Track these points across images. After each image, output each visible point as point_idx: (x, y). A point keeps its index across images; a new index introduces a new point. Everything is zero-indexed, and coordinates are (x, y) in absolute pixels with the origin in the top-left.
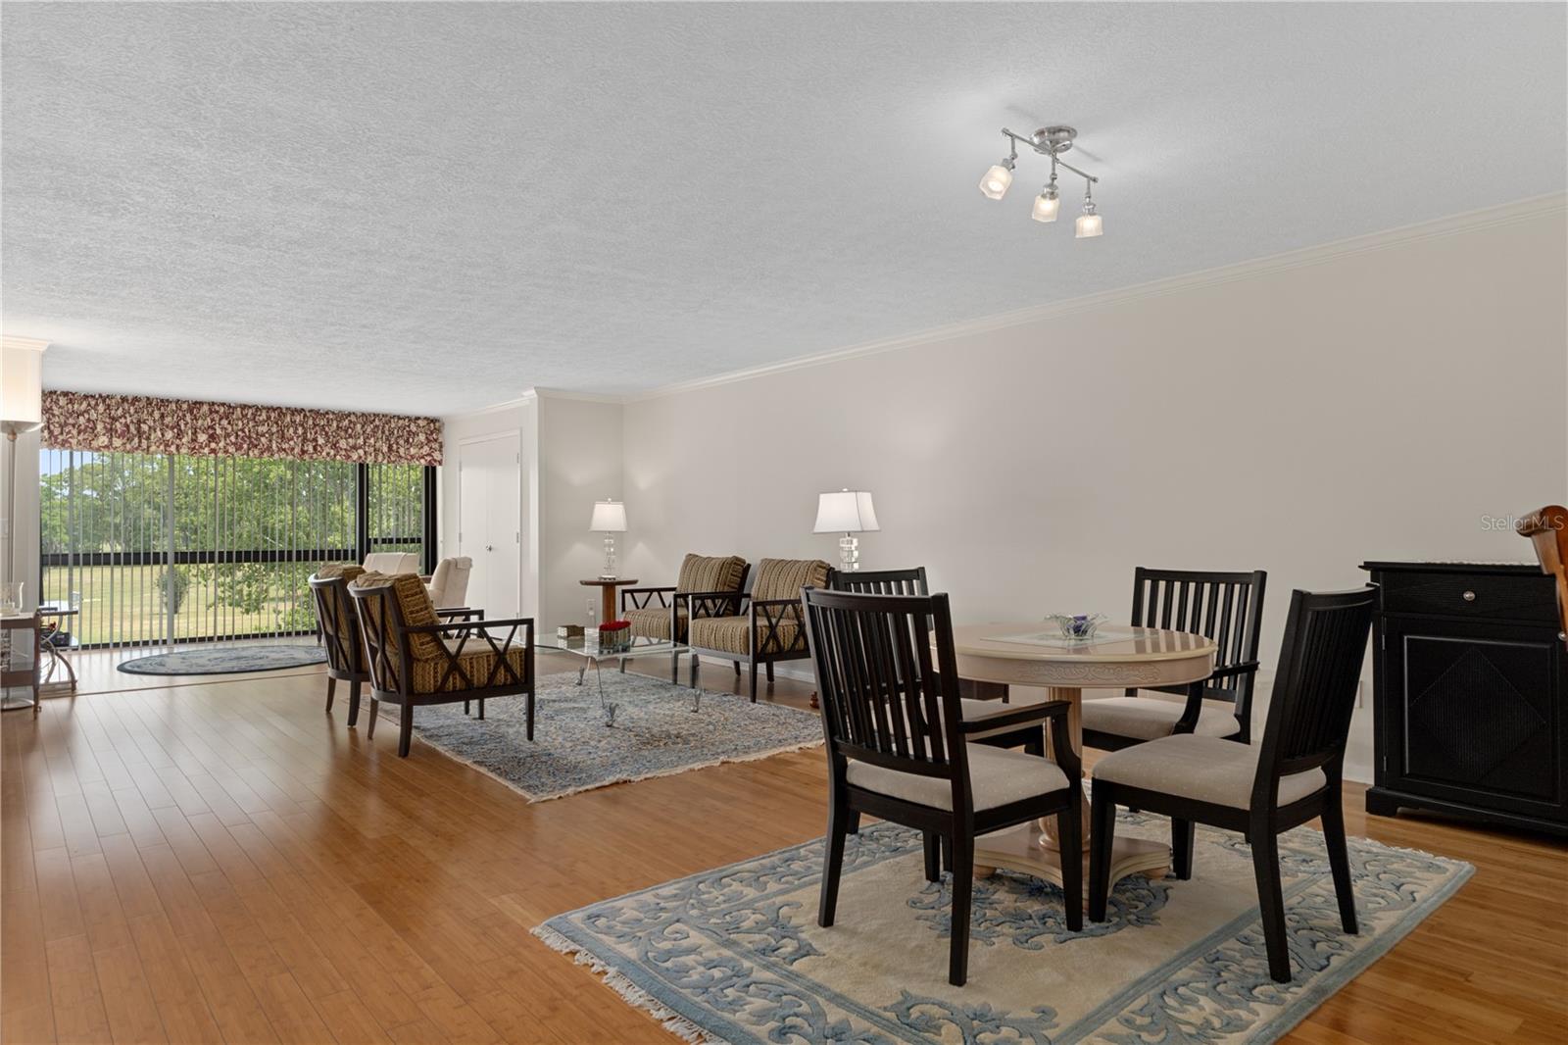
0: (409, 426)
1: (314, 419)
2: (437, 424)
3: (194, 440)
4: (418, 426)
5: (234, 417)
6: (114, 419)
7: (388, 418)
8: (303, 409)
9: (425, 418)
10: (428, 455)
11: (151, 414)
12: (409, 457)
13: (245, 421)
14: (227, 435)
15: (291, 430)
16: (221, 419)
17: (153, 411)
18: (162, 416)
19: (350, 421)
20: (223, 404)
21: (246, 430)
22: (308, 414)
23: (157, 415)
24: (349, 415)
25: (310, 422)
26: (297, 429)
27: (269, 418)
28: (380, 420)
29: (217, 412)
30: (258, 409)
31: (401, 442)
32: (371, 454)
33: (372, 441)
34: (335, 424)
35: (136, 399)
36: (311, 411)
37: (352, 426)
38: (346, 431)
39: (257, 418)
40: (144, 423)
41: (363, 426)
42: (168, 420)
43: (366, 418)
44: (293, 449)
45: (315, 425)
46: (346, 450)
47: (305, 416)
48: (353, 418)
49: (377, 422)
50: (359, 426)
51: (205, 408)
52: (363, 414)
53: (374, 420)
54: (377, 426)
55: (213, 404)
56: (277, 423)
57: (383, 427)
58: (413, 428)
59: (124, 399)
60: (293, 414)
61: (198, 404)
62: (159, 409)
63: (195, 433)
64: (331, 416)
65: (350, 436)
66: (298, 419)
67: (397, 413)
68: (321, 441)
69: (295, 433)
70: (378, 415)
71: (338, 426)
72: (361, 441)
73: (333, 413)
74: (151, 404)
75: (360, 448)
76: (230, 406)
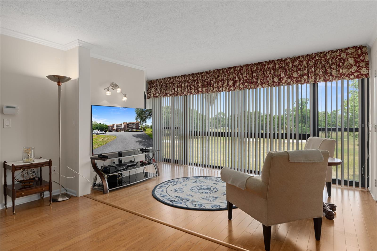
0: (340, 55)
1: (279, 64)
2: (364, 50)
3: (228, 84)
4: (348, 54)
5: (243, 71)
6: (204, 81)
7: (323, 54)
8: (273, 60)
9: (353, 47)
10: (357, 71)
11: (215, 77)
12: (339, 75)
13: (248, 72)
14: (240, 80)
15: (268, 72)
16: (238, 73)
17: (215, 75)
18: (218, 76)
19: (300, 61)
20: (238, 66)
21: (248, 76)
22: (276, 62)
23: (216, 76)
24: (299, 57)
25: (277, 66)
26: (271, 71)
27: (257, 68)
28: (318, 56)
29: (236, 70)
30: (252, 65)
31: (334, 67)
32: (311, 78)
33: (313, 70)
34: (291, 65)
35: (210, 71)
36: (277, 60)
37: (301, 63)
38: (297, 67)
39: (252, 69)
40: (212, 80)
41: (308, 62)
42: (220, 78)
43: (309, 57)
44: (268, 82)
45: (280, 67)
46: (296, 78)
47: (275, 63)
48: (301, 59)
49: (317, 58)
50: (305, 63)
51: (232, 69)
52: (308, 55)
53: (315, 57)
54: (317, 60)
55: (235, 67)
56: (261, 70)
57: (321, 60)
58: (344, 56)
59: (207, 72)
60: (268, 64)
61: (230, 68)
62: (217, 74)
63: (228, 82)
64: (288, 61)
65: (300, 69)
66: (271, 66)
67: (331, 49)
68: (282, 75)
69: (270, 73)
70: (317, 53)
71: (292, 65)
72: (306, 71)
73: (290, 58)
74: (214, 72)
75: (305, 75)
76: (241, 67)
